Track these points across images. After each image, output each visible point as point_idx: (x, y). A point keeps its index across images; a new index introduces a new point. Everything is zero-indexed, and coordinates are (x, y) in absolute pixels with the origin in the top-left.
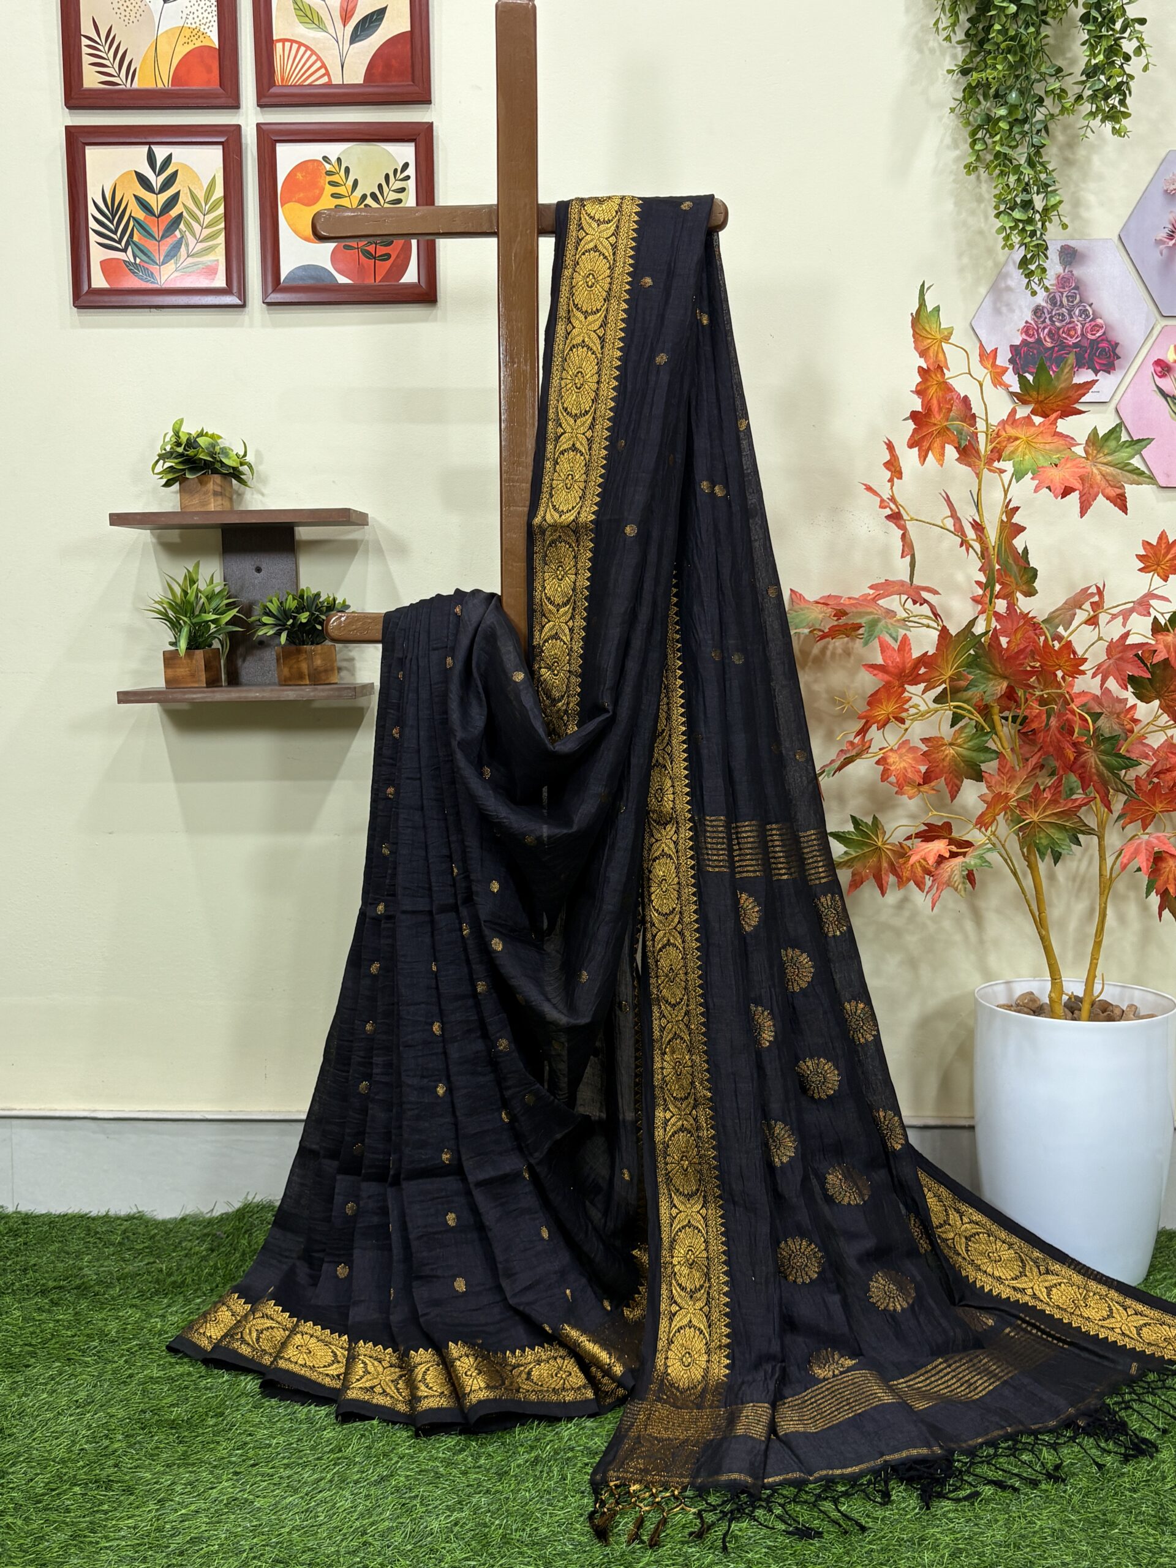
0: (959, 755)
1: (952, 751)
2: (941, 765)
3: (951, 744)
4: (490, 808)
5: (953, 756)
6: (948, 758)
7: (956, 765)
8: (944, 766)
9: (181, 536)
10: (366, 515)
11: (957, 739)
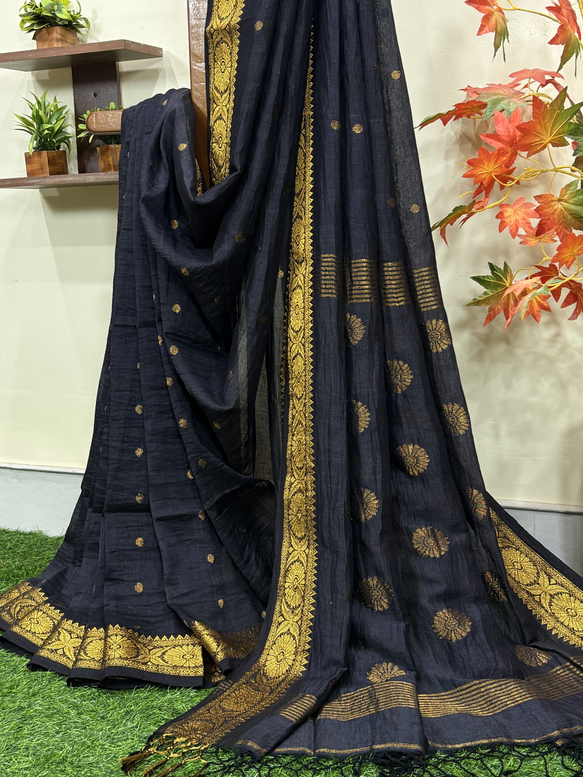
0: (566, 209)
1: (560, 206)
2: (552, 218)
3: (560, 200)
4: (159, 247)
5: (561, 210)
6: (557, 212)
7: (564, 217)
8: (554, 219)
9: (50, 75)
10: (161, 49)
11: (564, 196)
